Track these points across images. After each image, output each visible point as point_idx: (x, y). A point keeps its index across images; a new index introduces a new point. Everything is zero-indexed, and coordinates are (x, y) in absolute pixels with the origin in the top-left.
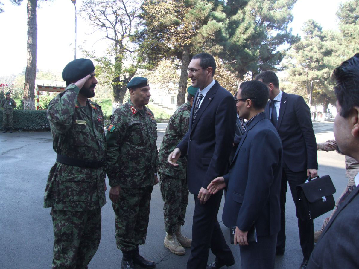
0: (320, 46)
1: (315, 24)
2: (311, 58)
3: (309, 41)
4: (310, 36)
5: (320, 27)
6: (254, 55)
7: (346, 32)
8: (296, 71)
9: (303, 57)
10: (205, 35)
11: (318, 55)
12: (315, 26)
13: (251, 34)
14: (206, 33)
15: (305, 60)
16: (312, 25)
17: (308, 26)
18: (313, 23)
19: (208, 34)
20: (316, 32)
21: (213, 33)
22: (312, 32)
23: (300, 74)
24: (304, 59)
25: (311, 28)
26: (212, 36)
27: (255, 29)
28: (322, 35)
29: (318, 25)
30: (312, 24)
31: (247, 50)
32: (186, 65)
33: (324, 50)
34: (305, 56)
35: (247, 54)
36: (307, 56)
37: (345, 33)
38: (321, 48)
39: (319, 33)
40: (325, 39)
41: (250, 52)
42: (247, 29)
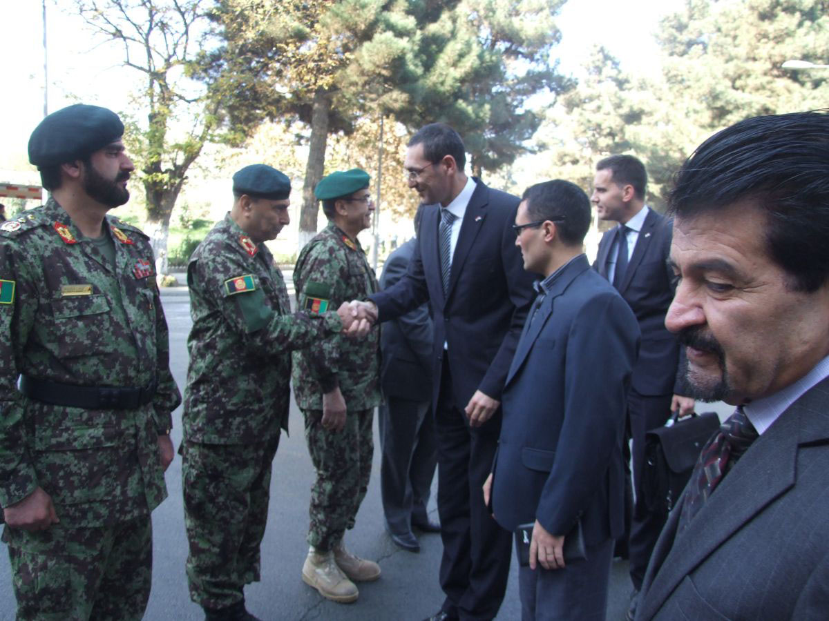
0: (617, 101)
1: (606, 52)
2: (599, 126)
3: (594, 88)
4: (597, 78)
5: (617, 61)
6: (477, 116)
7: (673, 73)
8: (565, 155)
9: (582, 124)
10: (368, 66)
11: (613, 121)
12: (607, 58)
13: (472, 67)
14: (370, 61)
15: (585, 132)
16: (601, 54)
17: (592, 55)
18: (602, 50)
19: (374, 64)
20: (608, 70)
21: (386, 63)
22: (599, 70)
23: (575, 162)
24: (582, 128)
25: (598, 60)
26: (385, 68)
27: (480, 57)
28: (620, 77)
29: (611, 55)
30: (599, 52)
31: (461, 104)
32: (321, 135)
33: (625, 110)
34: (585, 122)
35: (463, 113)
36: (589, 121)
37: (670, 75)
38: (618, 106)
39: (614, 73)
40: (627, 86)
41: (470, 109)
42: (461, 56)
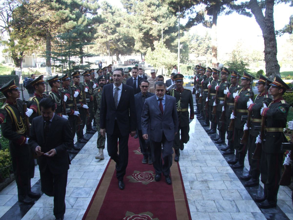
1: (108, 4)
2: (108, 26)
3: (105, 15)
4: (106, 12)
5: (111, 6)
6: (88, 35)
8: (99, 36)
9: (103, 26)
11: (113, 26)
12: (108, 6)
13: (86, 24)
15: (104, 28)
16: (106, 5)
17: (104, 5)
18: (107, 4)
19: (69, 28)
20: (109, 10)
21: (72, 28)
22: (106, 9)
23: (102, 37)
24: (103, 27)
25: (106, 7)
26: (71, 28)
27: (88, 21)
28: (112, 11)
29: (109, 5)
30: (106, 4)
31: (85, 33)
33: (115, 23)
34: (104, 26)
35: (85, 35)
36: (105, 25)
38: (114, 22)
39: (110, 10)
40: (114, 14)
41: (86, 34)
42: (83, 21)
